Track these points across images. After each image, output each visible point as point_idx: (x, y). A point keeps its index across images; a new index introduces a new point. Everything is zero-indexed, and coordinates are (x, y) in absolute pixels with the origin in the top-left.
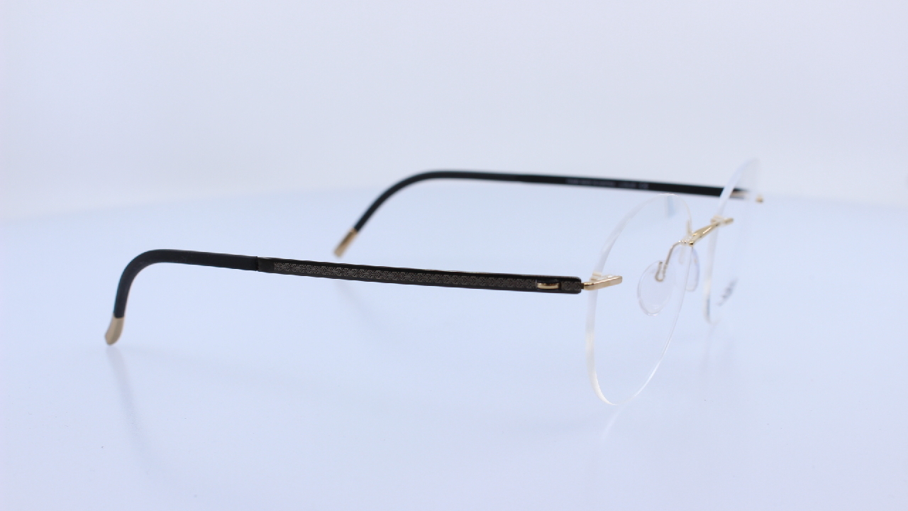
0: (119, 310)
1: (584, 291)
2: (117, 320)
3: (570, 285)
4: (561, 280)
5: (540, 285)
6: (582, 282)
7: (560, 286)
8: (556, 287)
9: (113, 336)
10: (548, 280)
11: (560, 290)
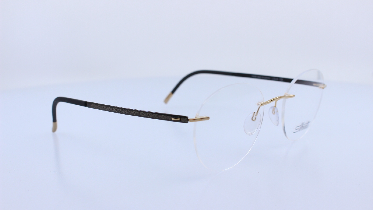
0: (55, 120)
1: (189, 122)
2: (54, 123)
3: (184, 119)
4: (181, 117)
5: (173, 119)
6: (189, 118)
7: (180, 119)
8: (179, 119)
9: (54, 129)
10: (176, 117)
11: (180, 121)
